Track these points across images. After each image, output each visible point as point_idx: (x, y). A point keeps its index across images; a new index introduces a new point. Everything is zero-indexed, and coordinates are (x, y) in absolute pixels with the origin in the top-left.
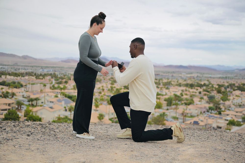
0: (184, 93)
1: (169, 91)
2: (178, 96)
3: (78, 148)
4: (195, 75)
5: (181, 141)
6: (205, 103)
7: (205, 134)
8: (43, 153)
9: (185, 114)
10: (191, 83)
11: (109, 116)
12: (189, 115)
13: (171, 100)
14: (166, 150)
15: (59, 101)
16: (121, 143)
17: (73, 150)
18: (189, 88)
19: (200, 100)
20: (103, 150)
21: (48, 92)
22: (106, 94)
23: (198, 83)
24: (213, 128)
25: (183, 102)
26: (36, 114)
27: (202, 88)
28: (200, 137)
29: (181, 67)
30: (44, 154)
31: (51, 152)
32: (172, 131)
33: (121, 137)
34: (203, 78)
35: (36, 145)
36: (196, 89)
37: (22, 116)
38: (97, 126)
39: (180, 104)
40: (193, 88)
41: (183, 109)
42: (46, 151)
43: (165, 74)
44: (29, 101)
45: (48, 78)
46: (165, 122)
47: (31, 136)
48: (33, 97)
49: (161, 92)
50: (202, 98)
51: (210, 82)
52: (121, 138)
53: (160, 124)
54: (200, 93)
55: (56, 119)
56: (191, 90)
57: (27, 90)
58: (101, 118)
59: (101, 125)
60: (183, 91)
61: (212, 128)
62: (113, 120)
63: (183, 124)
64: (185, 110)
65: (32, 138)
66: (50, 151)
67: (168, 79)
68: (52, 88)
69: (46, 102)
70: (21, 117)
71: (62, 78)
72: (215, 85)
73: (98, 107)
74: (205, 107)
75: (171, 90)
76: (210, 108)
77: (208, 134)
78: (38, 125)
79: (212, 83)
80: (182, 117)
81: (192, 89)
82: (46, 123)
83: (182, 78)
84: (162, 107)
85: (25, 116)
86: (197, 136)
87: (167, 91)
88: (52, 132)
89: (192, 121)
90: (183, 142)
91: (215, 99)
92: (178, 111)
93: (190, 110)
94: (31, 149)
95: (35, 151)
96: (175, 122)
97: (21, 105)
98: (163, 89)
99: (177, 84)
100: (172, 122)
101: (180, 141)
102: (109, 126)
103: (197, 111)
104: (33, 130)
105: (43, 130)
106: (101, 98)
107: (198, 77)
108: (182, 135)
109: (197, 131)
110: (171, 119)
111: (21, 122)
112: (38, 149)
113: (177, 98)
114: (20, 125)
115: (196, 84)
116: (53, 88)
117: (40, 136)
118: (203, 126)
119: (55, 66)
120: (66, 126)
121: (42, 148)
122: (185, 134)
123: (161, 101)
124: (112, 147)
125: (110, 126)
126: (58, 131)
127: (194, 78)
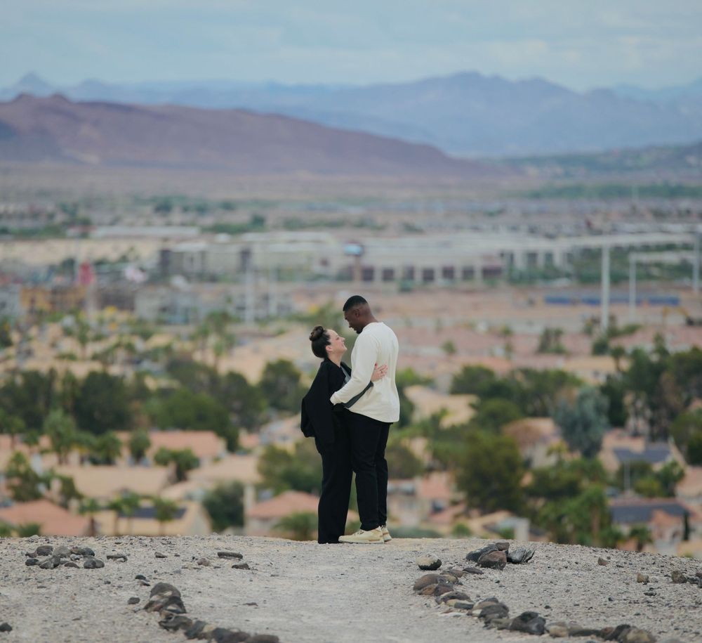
10: (81, 370)
18: (61, 447)
34: (248, 291)
36: (163, 459)
72: (428, 383)
81: (104, 458)
127: (119, 299)
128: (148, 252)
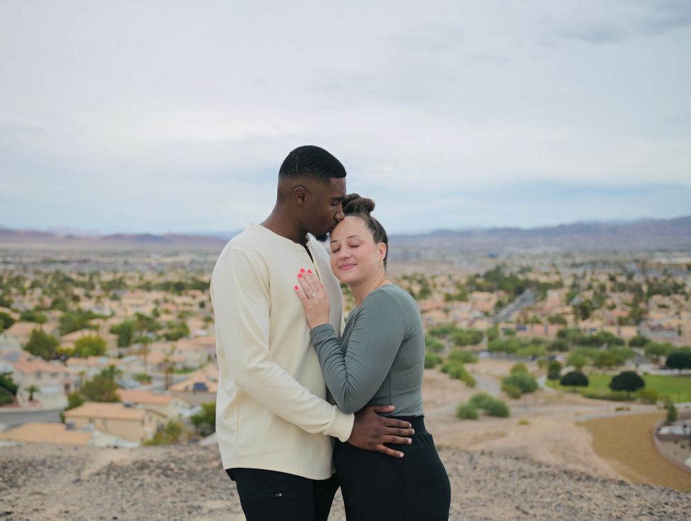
0: (162, 309)
1: (120, 305)
2: (148, 319)
4: (185, 258)
9: (168, 366)
10: (176, 280)
12: (179, 367)
13: (130, 329)
19: (205, 324)
23: (194, 279)
25: (160, 333)
29: (147, 238)
36: (191, 296)
39: (154, 338)
40: (183, 292)
41: (163, 350)
43: (106, 260)
46: (118, 392)
49: (98, 308)
50: (208, 319)
53: (104, 398)
54: (202, 305)
56: (180, 300)
60: (157, 302)
63: (164, 392)
64: (168, 355)
67: (115, 272)
75: (124, 301)
80: (162, 375)
83: (151, 268)
84: (105, 350)
87: (115, 305)
89: (190, 384)
92: (149, 358)
93: (180, 352)
96: (143, 387)
98: (102, 299)
99: (141, 283)
100: (134, 389)
103: (198, 356)
107: (194, 264)
110: (132, 383)
113: (143, 322)
123: (100, 334)
127: (183, 267)
128: (189, 259)
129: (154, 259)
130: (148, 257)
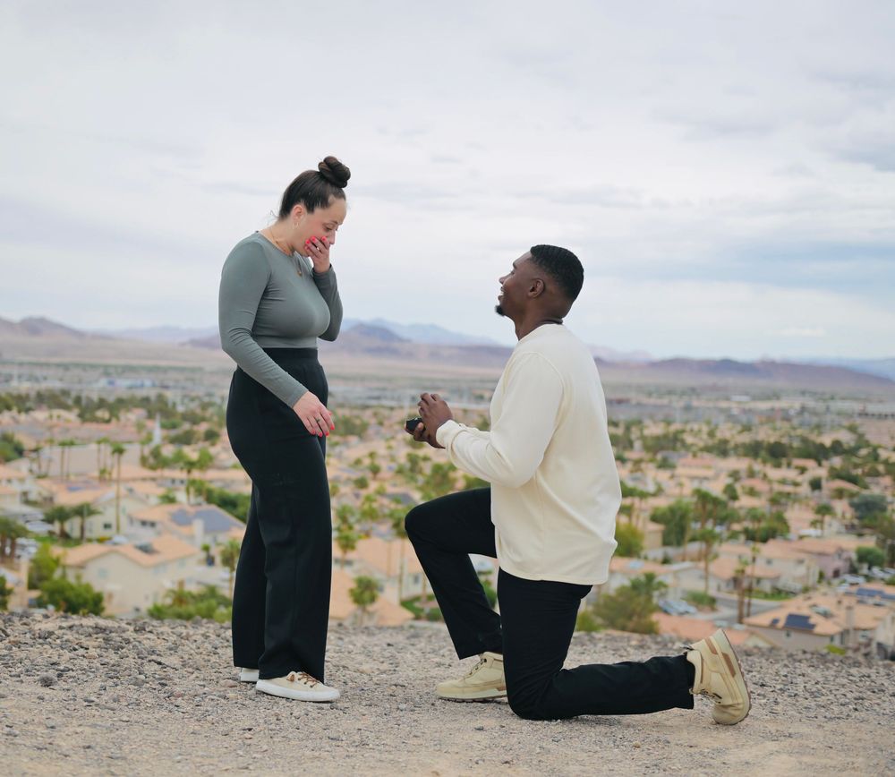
0: (743, 487)
1: (672, 477)
2: (716, 501)
3: (265, 747)
4: (792, 404)
5: (734, 716)
6: (839, 533)
7: (845, 681)
8: (109, 766)
9: (745, 584)
10: (772, 440)
11: (400, 590)
12: (766, 587)
13: (683, 517)
14: (665, 763)
15: (182, 519)
16: (457, 725)
17: (241, 753)
18: (764, 462)
19: (818, 517)
20: (378, 756)
21: (134, 480)
22: (390, 489)
23: (804, 440)
24: (880, 645)
25: (736, 527)
26: (78, 577)
27: (825, 463)
28: (822, 701)
29: (727, 366)
30: (113, 769)
31: (147, 761)
32: (691, 667)
33: (460, 696)
34: (828, 418)
35: (79, 730)
36: (797, 468)
37: (18, 584)
38: (346, 640)
39: (726, 534)
40: (784, 461)
41: (740, 557)
42: (124, 758)
43: (652, 401)
44: (49, 520)
45: (134, 416)
46: (655, 617)
47: (56, 687)
48: (66, 499)
49: (635, 479)
50: (824, 510)
51: (861, 436)
52: (456, 701)
53: (631, 625)
54: (816, 485)
55: (169, 601)
56: (775, 474)
57: (44, 470)
58: (367, 595)
59: (367, 631)
60: (735, 475)
61: (874, 646)
62: (417, 605)
63: (737, 626)
64: (746, 563)
65: (63, 695)
66: (140, 758)
67: (669, 423)
68: (151, 461)
69: (124, 521)
70: (16, 590)
71: (194, 419)
72: (885, 448)
73: (353, 548)
74: (840, 552)
75: (680, 471)
76: (865, 557)
77: (860, 684)
78: (90, 635)
79: (873, 438)
80: (735, 597)
81: (778, 466)
82: (123, 625)
83: (731, 418)
84: (642, 548)
85: (32, 586)
86: (807, 695)
87: (663, 476)
88: (151, 668)
89: (782, 616)
90: (744, 723)
91: (888, 513)
92: (713, 567)
93: (769, 562)
94: (59, 746)
95: (75, 758)
96: (703, 617)
97: (13, 535)
98: (643, 466)
99: (710, 442)
100: (686, 617)
101: (727, 720)
102: (400, 639)
103: (801, 570)
104: (67, 655)
105: (112, 657)
106: (366, 507)
107: (806, 415)
108: (735, 691)
109: (803, 667)
110: (683, 607)
111: (16, 619)
112: (89, 747)
113: (709, 507)
114: (9, 631)
115: (796, 444)
116: (156, 461)
117: (99, 684)
118: (832, 638)
119: (163, 363)
120: (213, 637)
121: (104, 744)
122: (749, 684)
123: (634, 519)
124: (416, 741)
125: (408, 638)
126: (173, 660)
127: (787, 419)
128: (797, 405)
129: (736, 404)
130: (728, 399)
